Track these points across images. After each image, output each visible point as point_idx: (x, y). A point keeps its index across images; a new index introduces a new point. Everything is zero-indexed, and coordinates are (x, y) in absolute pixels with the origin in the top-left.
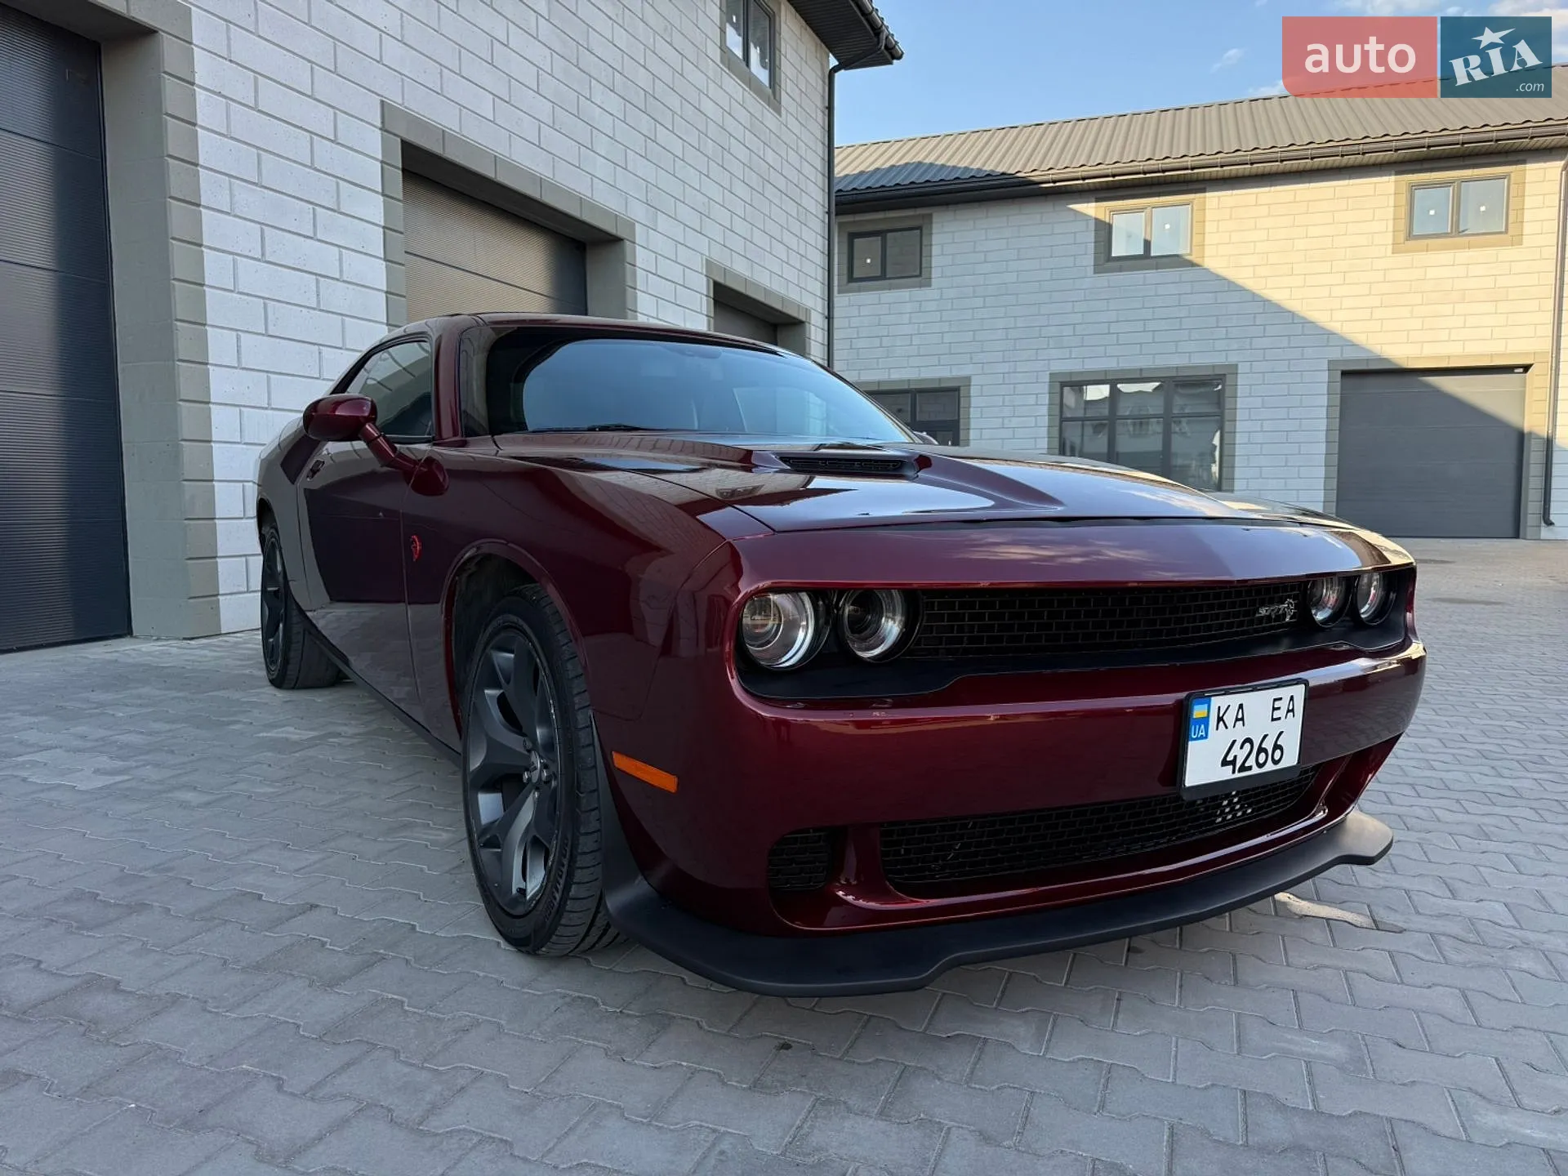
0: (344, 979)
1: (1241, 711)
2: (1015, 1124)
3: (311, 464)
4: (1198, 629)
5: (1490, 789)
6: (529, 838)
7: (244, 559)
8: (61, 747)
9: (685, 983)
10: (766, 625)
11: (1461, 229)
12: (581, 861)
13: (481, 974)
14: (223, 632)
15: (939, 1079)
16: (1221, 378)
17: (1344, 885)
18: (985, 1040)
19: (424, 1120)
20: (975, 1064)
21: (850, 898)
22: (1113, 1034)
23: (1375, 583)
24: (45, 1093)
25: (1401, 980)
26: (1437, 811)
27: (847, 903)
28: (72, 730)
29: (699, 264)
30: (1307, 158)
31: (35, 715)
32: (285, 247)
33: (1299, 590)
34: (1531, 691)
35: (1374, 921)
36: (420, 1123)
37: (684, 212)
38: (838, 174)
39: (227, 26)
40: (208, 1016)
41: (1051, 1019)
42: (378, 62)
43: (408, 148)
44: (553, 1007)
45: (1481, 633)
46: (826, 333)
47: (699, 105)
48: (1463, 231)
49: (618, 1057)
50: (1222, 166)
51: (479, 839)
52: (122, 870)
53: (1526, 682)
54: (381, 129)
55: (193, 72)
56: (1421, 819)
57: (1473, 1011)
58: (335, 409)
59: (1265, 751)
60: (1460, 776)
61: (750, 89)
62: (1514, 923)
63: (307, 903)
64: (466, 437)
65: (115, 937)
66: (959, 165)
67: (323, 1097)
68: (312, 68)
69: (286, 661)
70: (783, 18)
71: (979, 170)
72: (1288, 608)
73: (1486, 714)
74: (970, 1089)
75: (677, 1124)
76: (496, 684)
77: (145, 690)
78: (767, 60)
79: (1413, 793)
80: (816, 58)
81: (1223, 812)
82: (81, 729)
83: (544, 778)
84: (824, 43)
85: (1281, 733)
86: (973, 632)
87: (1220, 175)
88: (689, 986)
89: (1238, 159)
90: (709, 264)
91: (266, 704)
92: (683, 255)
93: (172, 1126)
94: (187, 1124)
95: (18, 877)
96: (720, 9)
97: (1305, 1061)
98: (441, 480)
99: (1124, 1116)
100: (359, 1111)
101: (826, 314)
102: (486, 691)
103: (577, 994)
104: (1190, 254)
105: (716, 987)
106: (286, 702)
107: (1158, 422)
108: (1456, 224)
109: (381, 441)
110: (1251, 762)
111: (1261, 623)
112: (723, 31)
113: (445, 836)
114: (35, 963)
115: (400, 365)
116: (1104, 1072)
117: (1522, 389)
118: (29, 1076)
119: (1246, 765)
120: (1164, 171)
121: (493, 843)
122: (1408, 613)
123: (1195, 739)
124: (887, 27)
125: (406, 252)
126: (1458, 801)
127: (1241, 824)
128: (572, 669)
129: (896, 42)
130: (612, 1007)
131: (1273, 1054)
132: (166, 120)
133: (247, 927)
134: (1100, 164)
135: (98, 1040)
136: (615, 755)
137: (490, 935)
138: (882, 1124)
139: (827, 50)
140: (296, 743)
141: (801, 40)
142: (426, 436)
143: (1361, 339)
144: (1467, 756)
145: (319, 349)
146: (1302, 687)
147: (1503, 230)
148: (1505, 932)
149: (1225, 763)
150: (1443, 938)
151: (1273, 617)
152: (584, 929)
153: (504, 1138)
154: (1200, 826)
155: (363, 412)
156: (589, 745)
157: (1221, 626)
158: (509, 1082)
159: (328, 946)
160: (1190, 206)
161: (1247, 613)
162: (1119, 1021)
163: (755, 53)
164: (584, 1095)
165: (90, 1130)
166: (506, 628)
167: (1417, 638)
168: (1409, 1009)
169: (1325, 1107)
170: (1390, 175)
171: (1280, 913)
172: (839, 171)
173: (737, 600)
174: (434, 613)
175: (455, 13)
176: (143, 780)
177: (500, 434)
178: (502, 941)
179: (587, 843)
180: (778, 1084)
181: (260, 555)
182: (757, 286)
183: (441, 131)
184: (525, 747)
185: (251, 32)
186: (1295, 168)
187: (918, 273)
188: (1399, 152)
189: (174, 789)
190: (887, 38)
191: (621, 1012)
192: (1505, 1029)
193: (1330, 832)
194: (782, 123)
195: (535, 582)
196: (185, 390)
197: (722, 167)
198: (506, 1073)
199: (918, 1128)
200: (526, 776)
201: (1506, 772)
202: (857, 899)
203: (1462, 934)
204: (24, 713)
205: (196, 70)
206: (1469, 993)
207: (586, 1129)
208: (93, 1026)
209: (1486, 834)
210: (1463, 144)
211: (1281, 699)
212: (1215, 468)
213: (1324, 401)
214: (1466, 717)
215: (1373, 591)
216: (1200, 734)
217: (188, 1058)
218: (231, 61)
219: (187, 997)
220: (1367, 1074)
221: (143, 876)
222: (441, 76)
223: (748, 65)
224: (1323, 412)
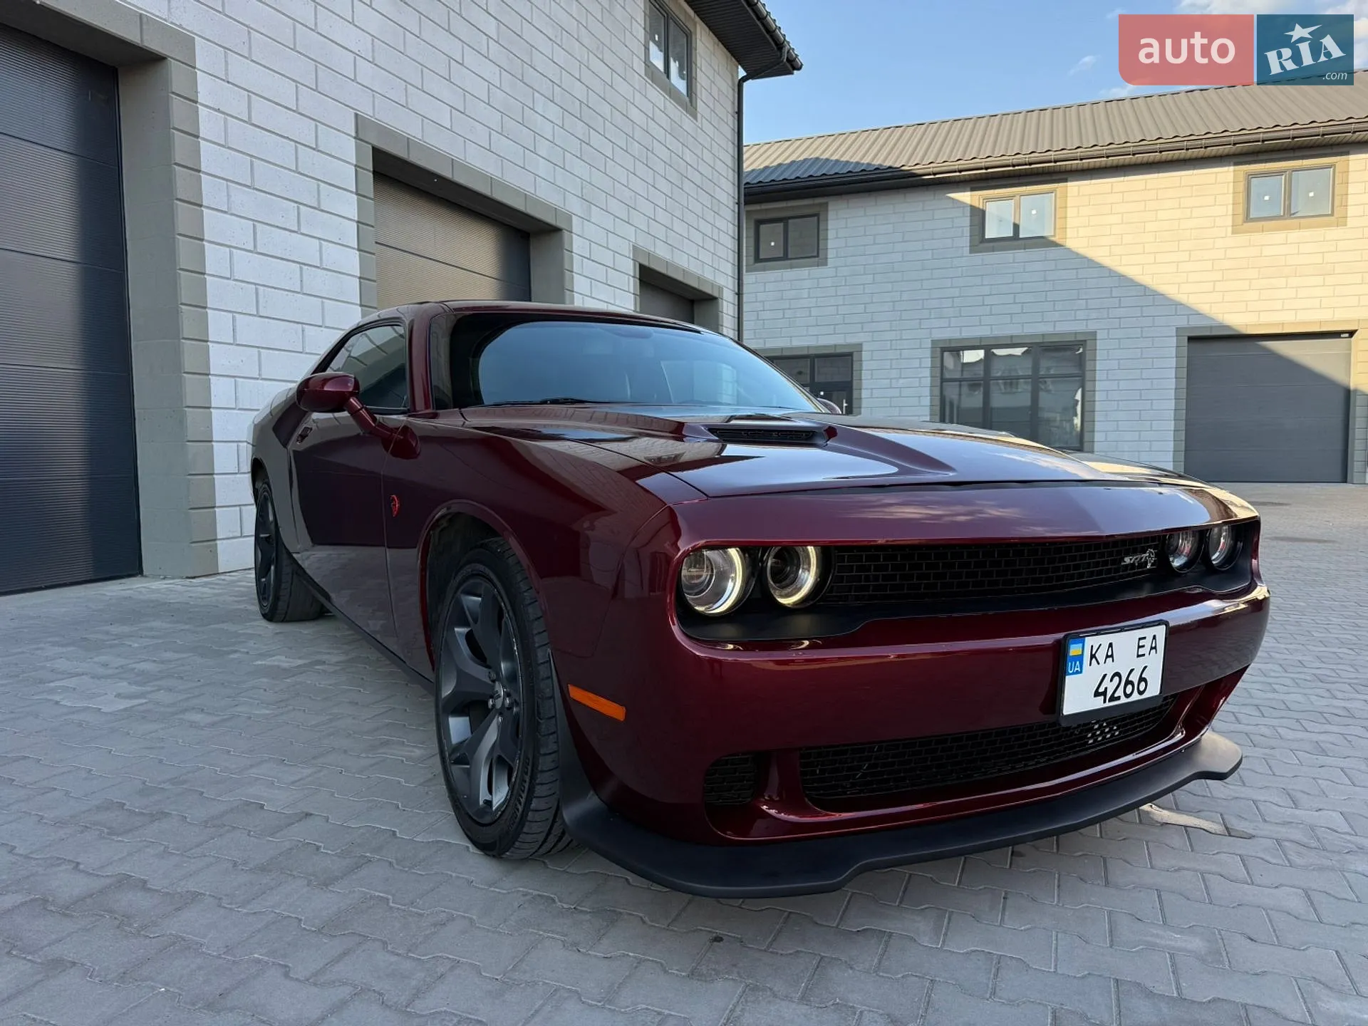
0: (337, 879)
1: (1110, 649)
2: (919, 1008)
3: (299, 431)
4: (1072, 577)
5: (1325, 710)
6: (495, 756)
7: (238, 508)
8: (86, 674)
9: (629, 883)
10: (701, 576)
11: (1292, 212)
12: (540, 778)
13: (454, 875)
14: (220, 571)
15: (851, 968)
16: (1083, 343)
17: (1199, 796)
18: (890, 935)
19: (411, 1003)
20: (883, 955)
21: (773, 812)
22: (1001, 928)
23: (1224, 534)
24: (88, 979)
25: (1252, 880)
26: (1280, 730)
27: (770, 816)
28: (96, 659)
29: (626, 250)
30: (1156, 152)
31: (63, 646)
32: (272, 240)
33: (1159, 541)
34: (1360, 621)
35: (1227, 828)
36: (406, 1007)
37: (614, 206)
38: (747, 168)
39: (225, 52)
40: (222, 911)
41: (947, 916)
42: (353, 80)
43: (379, 156)
44: (516, 903)
45: (1314, 569)
46: (736, 307)
47: (627, 113)
48: (1294, 214)
49: (575, 948)
50: (1081, 159)
51: (450, 755)
52: (144, 783)
53: (1355, 612)
54: (355, 138)
55: (197, 92)
56: (1265, 736)
57: (1315, 910)
58: (323, 386)
59: (1132, 683)
60: (1299, 698)
61: (670, 97)
62: (1349, 830)
63: (303, 812)
64: (437, 409)
65: (140, 841)
66: (852, 160)
67: (324, 983)
68: (296, 86)
69: (277, 598)
70: (698, 36)
71: (869, 164)
72: (1149, 557)
73: (1320, 641)
74: (877, 977)
75: (628, 1007)
76: (465, 623)
77: (157, 624)
78: (685, 72)
79: (1257, 714)
80: (727, 69)
81: (1094, 735)
82: (103, 658)
83: (507, 706)
84: (734, 57)
85: (1146, 667)
86: (878, 581)
87: (1080, 167)
88: (633, 886)
89: (1095, 153)
90: (636, 249)
91: (260, 635)
92: (614, 242)
93: (197, 1007)
94: (209, 1006)
95: (55, 789)
96: (644, 29)
97: (1169, 953)
98: (414, 445)
99: (1014, 1001)
100: (355, 994)
101: (737, 291)
102: (456, 629)
103: (537, 893)
104: (1054, 236)
105: (656, 887)
106: (277, 633)
107: (1026, 383)
108: (1288, 208)
109: (363, 412)
110: (1120, 693)
111: (1126, 570)
112: (647, 49)
113: (418, 752)
114: (74, 864)
115: (375, 344)
116: (994, 962)
117: (1349, 352)
118: (74, 964)
119: (1116, 695)
120: (1030, 164)
121: (461, 760)
122: (1253, 560)
123: (1073, 674)
124: (788, 43)
125: (376, 243)
126: (1298, 720)
127: (1110, 744)
128: (532, 612)
129: (796, 55)
130: (567, 903)
131: (1141, 947)
132: (174, 133)
133: (252, 833)
134: (974, 158)
135: (131, 932)
136: (570, 687)
137: (459, 840)
138: (804, 1009)
139: (736, 63)
140: (285, 670)
141: (714, 55)
142: (402, 408)
143: (1205, 309)
144: (1305, 680)
145: (302, 327)
146: (1163, 628)
147: (1330, 213)
148: (1342, 838)
149: (1097, 694)
150: (1287, 844)
151: (1137, 564)
152: (544, 835)
153: (479, 1019)
154: (1075, 747)
155: (348, 387)
156: (548, 678)
157: (1092, 574)
158: (482, 970)
159: (322, 850)
160: (1053, 194)
161: (1114, 562)
162: (1006, 918)
163: (674, 66)
164: (547, 981)
165: (128, 1011)
166: (473, 576)
167: (1262, 582)
168: (1259, 907)
169: (1188, 993)
170: (1230, 166)
171: (1143, 821)
172: (747, 167)
173: (677, 557)
174: (411, 557)
175: (418, 37)
176: (158, 703)
177: (466, 407)
178: (472, 848)
179: (546, 763)
180: (713, 973)
181: (252, 505)
182: (677, 268)
183: (406, 139)
184: (490, 678)
185: (245, 57)
186: (1145, 160)
187: (815, 254)
188: (1237, 145)
189: (185, 711)
190: (788, 52)
191: (575, 908)
192: (1344, 925)
193: (1186, 752)
194: (698, 127)
195: (499, 536)
196: (189, 363)
197: (647, 165)
198: (479, 962)
199: (835, 1011)
200: (491, 702)
201: (1339, 695)
202: (779, 813)
203: (1305, 840)
204: (54, 644)
205: (199, 90)
206: (1310, 893)
207: (550, 1012)
208: (126, 919)
209: (1323, 750)
210: (1294, 138)
211: (1145, 638)
212: (1077, 421)
213: (1173, 363)
214: (1303, 645)
215: (1222, 540)
216: (1076, 669)
217: (207, 948)
218: (228, 82)
219: (204, 895)
220: (1224, 964)
221: (162, 788)
222: (406, 92)
223: (668, 77)
224: (1172, 373)
